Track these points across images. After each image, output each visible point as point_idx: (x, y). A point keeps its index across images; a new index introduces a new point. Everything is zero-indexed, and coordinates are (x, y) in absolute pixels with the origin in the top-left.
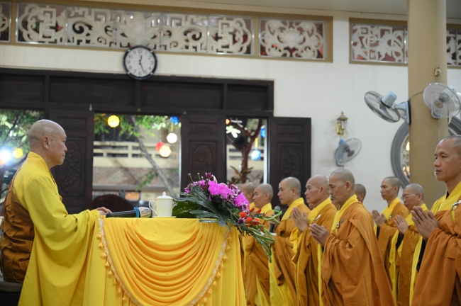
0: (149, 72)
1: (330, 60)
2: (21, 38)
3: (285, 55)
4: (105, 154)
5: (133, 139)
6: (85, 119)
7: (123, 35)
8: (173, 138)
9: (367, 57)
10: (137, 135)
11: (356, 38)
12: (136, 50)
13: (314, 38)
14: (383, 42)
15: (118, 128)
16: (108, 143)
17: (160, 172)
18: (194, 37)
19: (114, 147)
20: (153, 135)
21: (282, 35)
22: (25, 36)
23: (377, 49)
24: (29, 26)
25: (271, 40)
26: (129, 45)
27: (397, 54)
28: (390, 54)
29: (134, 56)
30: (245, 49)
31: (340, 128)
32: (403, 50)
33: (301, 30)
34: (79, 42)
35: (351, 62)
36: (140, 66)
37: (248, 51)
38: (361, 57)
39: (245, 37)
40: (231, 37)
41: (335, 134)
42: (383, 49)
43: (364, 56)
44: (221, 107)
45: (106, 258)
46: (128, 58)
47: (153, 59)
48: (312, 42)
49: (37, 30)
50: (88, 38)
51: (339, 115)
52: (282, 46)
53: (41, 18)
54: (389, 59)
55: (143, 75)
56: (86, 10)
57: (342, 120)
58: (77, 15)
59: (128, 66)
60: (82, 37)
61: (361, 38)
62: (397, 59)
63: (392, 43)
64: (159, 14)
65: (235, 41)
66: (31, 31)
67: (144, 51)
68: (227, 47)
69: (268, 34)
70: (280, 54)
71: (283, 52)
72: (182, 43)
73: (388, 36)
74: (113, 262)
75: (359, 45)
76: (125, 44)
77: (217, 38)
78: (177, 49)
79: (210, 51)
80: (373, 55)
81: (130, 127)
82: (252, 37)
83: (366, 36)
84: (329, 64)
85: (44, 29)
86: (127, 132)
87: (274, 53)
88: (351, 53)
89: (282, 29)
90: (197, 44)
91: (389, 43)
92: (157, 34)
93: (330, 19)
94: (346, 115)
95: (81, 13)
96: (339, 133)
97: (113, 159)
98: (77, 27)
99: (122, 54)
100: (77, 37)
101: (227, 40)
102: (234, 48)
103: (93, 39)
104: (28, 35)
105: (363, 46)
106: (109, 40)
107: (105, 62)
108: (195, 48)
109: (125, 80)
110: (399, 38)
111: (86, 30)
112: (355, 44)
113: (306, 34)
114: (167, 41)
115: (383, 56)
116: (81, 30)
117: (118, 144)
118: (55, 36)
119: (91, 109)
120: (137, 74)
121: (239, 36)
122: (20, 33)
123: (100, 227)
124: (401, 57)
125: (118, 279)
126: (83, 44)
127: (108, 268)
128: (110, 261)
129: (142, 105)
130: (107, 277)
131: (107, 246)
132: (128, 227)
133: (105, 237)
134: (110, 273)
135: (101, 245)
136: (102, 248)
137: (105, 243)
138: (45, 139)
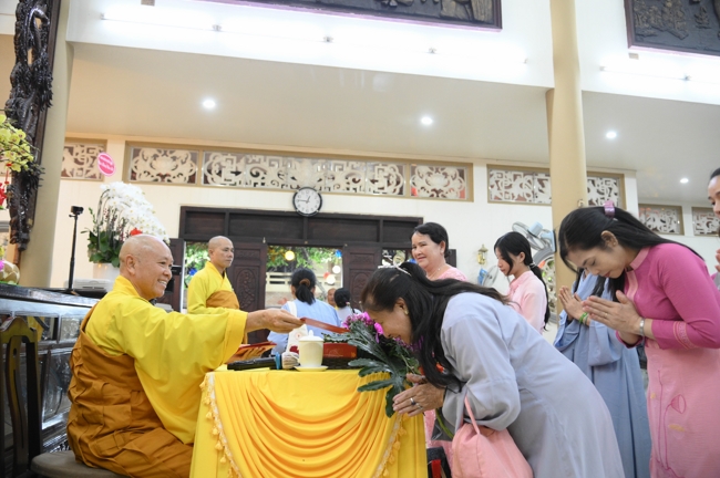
0: (315, 209)
1: (471, 199)
2: (206, 181)
3: (432, 196)
6: (259, 250)
7: (293, 178)
8: (338, 269)
9: (503, 198)
11: (493, 182)
12: (304, 191)
13: (457, 181)
14: (516, 185)
18: (354, 181)
20: (322, 267)
21: (429, 179)
22: (209, 179)
23: (510, 191)
24: (213, 172)
25: (420, 183)
26: (298, 187)
27: (528, 195)
28: (521, 195)
29: (302, 195)
30: (398, 191)
31: (482, 259)
32: (533, 192)
33: (446, 175)
34: (255, 184)
35: (489, 202)
36: (308, 206)
37: (401, 193)
38: (496, 198)
39: (398, 183)
40: (386, 181)
41: (477, 264)
42: (516, 190)
43: (500, 196)
44: (378, 240)
45: (217, 437)
46: (297, 198)
47: (318, 199)
48: (455, 184)
49: (220, 174)
50: (263, 181)
51: (480, 248)
52: (429, 188)
53: (223, 164)
54: (521, 200)
55: (310, 212)
56: (262, 157)
57: (483, 251)
58: (254, 162)
59: (297, 204)
60: (258, 180)
61: (497, 182)
62: (528, 199)
63: (524, 186)
64: (324, 161)
65: (389, 184)
66: (214, 175)
67: (311, 191)
68: (383, 188)
69: (417, 177)
70: (428, 195)
71: (431, 193)
72: (344, 186)
73: (519, 180)
74: (228, 443)
75: (496, 187)
76: (295, 186)
77: (373, 181)
78: (340, 191)
79: (368, 192)
80: (507, 196)
81: (305, 261)
82: (403, 181)
83: (501, 180)
84: (470, 204)
85: (226, 173)
87: (423, 193)
88: (489, 193)
89: (429, 174)
90: (357, 186)
91: (521, 186)
92: (323, 178)
93: (470, 165)
94: (486, 247)
95: (257, 160)
96: (480, 263)
98: (254, 173)
99: (292, 194)
100: (254, 180)
101: (383, 183)
102: (389, 190)
103: (267, 182)
104: (212, 179)
105: (499, 189)
106: (281, 182)
107: (278, 202)
108: (355, 189)
109: (295, 217)
110: (529, 181)
111: (262, 175)
112: (492, 187)
113: (449, 178)
114: (330, 183)
115: (516, 197)
116: (257, 175)
118: (235, 179)
119: (264, 241)
120: (304, 212)
121: (393, 180)
122: (206, 177)
123: (210, 387)
124: (531, 198)
125: (236, 469)
126: (259, 186)
127: (220, 452)
128: (224, 441)
129: (309, 238)
130: (219, 467)
131: (220, 417)
132: (253, 387)
133: (216, 402)
134: (223, 460)
135: (209, 415)
136: (211, 420)
137: (215, 411)
138: (130, 260)
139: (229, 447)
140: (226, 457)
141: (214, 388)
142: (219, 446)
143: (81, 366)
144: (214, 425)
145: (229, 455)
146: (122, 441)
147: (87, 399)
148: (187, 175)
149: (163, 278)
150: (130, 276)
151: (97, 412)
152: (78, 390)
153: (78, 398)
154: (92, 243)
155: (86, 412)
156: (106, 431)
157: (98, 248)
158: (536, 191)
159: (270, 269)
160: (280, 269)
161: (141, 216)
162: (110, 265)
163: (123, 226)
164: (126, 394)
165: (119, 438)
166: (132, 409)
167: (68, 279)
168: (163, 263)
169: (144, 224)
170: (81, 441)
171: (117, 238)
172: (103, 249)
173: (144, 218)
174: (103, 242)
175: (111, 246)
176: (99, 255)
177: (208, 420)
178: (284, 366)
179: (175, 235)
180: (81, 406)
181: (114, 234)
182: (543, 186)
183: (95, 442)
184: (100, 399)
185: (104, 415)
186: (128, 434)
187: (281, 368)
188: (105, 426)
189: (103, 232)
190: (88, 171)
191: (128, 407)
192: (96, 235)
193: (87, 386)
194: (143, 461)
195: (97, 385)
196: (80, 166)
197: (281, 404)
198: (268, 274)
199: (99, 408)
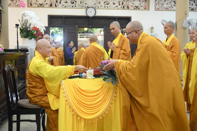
0: (94, 15)
1: (149, 9)
2: (56, 6)
3: (135, 8)
4: (85, 37)
5: (92, 33)
6: (75, 30)
7: (86, 4)
8: (102, 33)
9: (160, 9)
10: (93, 32)
11: (157, 3)
12: (90, 8)
13: (144, 3)
14: (165, 3)
15: (88, 30)
16: (86, 34)
17: (99, 42)
18: (107, 4)
19: (88, 35)
20: (97, 32)
21: (134, 2)
22: (57, 5)
23: (163, 6)
24: (58, 2)
25: (130, 4)
26: (88, 7)
27: (170, 7)
28: (167, 7)
29: (89, 10)
30: (122, 7)
32: (171, 6)
34: (73, 6)
35: (155, 10)
36: (91, 14)
37: (124, 8)
38: (158, 9)
39: (123, 3)
40: (118, 3)
41: (150, 33)
42: (165, 6)
43: (159, 8)
45: (65, 97)
46: (87, 11)
47: (95, 11)
48: (143, 4)
49: (60, 3)
50: (75, 5)
51: (151, 27)
52: (134, 6)
54: (167, 9)
55: (92, 16)
57: (152, 28)
59: (87, 13)
60: (74, 5)
61: (158, 3)
62: (169, 9)
63: (168, 4)
65: (119, 5)
66: (59, 4)
67: (92, 8)
68: (117, 6)
69: (129, 2)
70: (133, 8)
71: (134, 7)
72: (104, 6)
73: (167, 2)
75: (158, 5)
76: (86, 7)
77: (114, 4)
78: (102, 8)
79: (112, 8)
80: (162, 8)
81: (91, 30)
82: (125, 3)
83: (160, 2)
84: (148, 11)
85: (62, 3)
86: (90, 31)
88: (155, 7)
89: (134, 0)
90: (108, 6)
91: (167, 4)
92: (96, 3)
94: (153, 27)
96: (151, 32)
97: (87, 38)
98: (72, 2)
99: (85, 10)
100: (72, 5)
101: (117, 4)
102: (119, 7)
103: (77, 5)
104: (58, 5)
105: (159, 5)
106: (82, 5)
107: (81, 12)
108: (107, 7)
109: (87, 18)
110: (170, 2)
111: (75, 3)
112: (156, 4)
113: (141, 2)
114: (99, 5)
115: (165, 8)
116: (73, 3)
117: (88, 34)
118: (66, 5)
119: (77, 27)
120: (90, 16)
121: (121, 3)
122: (55, 4)
123: (63, 84)
124: (171, 8)
125: (71, 105)
126: (74, 7)
127: (66, 101)
128: (67, 98)
129: (92, 25)
131: (66, 92)
132: (75, 84)
133: (65, 88)
134: (67, 103)
135: (63, 91)
136: (64, 93)
137: (65, 90)
138: (40, 48)
139: (69, 100)
140: (68, 102)
142: (66, 99)
143: (29, 78)
144: (65, 94)
145: (69, 102)
146: (41, 98)
147: (32, 87)
148: (49, 4)
149: (49, 52)
150: (40, 52)
151: (34, 91)
152: (29, 84)
153: (29, 87)
154: (21, 31)
155: (31, 90)
156: (36, 96)
157: (23, 33)
158: (173, 5)
159: (79, 33)
160: (83, 33)
161: (36, 22)
162: (27, 39)
163: (30, 25)
164: (41, 86)
165: (40, 97)
166: (43, 90)
167: (17, 45)
168: (49, 48)
169: (37, 25)
170: (30, 97)
171: (29, 29)
172: (25, 33)
173: (37, 23)
174: (25, 31)
175: (27, 32)
176: (24, 35)
177: (63, 93)
178: (83, 77)
179: (47, 25)
180: (30, 89)
181: (28, 28)
182: (175, 4)
183: (34, 98)
184: (35, 87)
185: (36, 92)
186: (42, 96)
188: (36, 95)
189: (24, 28)
190: (15, 4)
191: (42, 90)
192: (22, 28)
193: (31, 84)
194: (46, 103)
195: (34, 84)
196: (12, 2)
197: (82, 88)
198: (79, 34)
199: (35, 90)
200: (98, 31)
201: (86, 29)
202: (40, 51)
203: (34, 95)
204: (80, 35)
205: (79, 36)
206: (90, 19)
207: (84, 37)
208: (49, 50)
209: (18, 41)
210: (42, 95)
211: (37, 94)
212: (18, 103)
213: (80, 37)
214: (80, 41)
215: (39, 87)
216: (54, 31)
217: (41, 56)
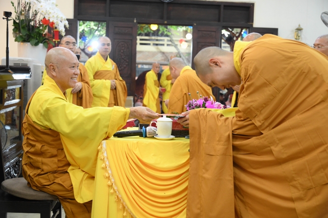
4: (152, 44)
5: (167, 36)
6: (132, 28)
8: (189, 36)
10: (169, 34)
15: (158, 30)
16: (153, 38)
17: (182, 55)
19: (157, 40)
20: (178, 34)
31: (297, 35)
44: (219, 21)
45: (108, 178)
51: (297, 27)
57: (299, 30)
74: (115, 182)
81: (165, 29)
86: (163, 32)
94: (302, 27)
97: (156, 47)
109: (158, 2)
117: (159, 38)
119: (135, 21)
123: (103, 149)
125: (120, 196)
127: (110, 186)
128: (113, 180)
129: (168, 18)
130: (110, 194)
131: (110, 167)
132: (129, 150)
133: (107, 158)
134: (112, 191)
135: (103, 165)
136: (105, 169)
137: (107, 163)
138: (52, 67)
139: (115, 184)
140: (114, 190)
141: (106, 150)
142: (109, 183)
143: (28, 134)
144: (106, 171)
145: (115, 188)
146: (53, 178)
149: (74, 76)
150: (53, 77)
151: (38, 162)
152: (27, 146)
153: (27, 152)
154: (15, 28)
155: (31, 161)
156: (42, 173)
157: (20, 32)
159: (140, 34)
160: (147, 35)
161: (48, 9)
162: (29, 44)
163: (36, 14)
164: (54, 151)
165: (51, 176)
166: (58, 161)
167: (5, 58)
168: (73, 67)
169: (51, 15)
170: (29, 175)
171: (32, 23)
172: (24, 33)
173: (51, 11)
174: (23, 28)
175: (29, 30)
176: (21, 37)
177: (103, 168)
178: (148, 136)
179: (71, 16)
180: (29, 157)
181: (31, 21)
183: (37, 178)
184: (40, 154)
185: (42, 163)
186: (55, 175)
187: (146, 136)
188: (43, 170)
189: (23, 20)
191: (55, 160)
192: (17, 21)
193: (33, 146)
194: (64, 189)
195: (39, 146)
197: (145, 160)
198: (138, 38)
199: (39, 159)
200: (179, 32)
201: (154, 27)
202: (54, 74)
203: (39, 171)
204: (141, 40)
205: (138, 42)
206: (165, 6)
207: (149, 44)
208: (73, 71)
209: (7, 48)
210: (55, 172)
211: (46, 168)
212: (3, 187)
213: (141, 44)
214: (140, 52)
215: (49, 155)
216: (86, 29)
217: (55, 84)
